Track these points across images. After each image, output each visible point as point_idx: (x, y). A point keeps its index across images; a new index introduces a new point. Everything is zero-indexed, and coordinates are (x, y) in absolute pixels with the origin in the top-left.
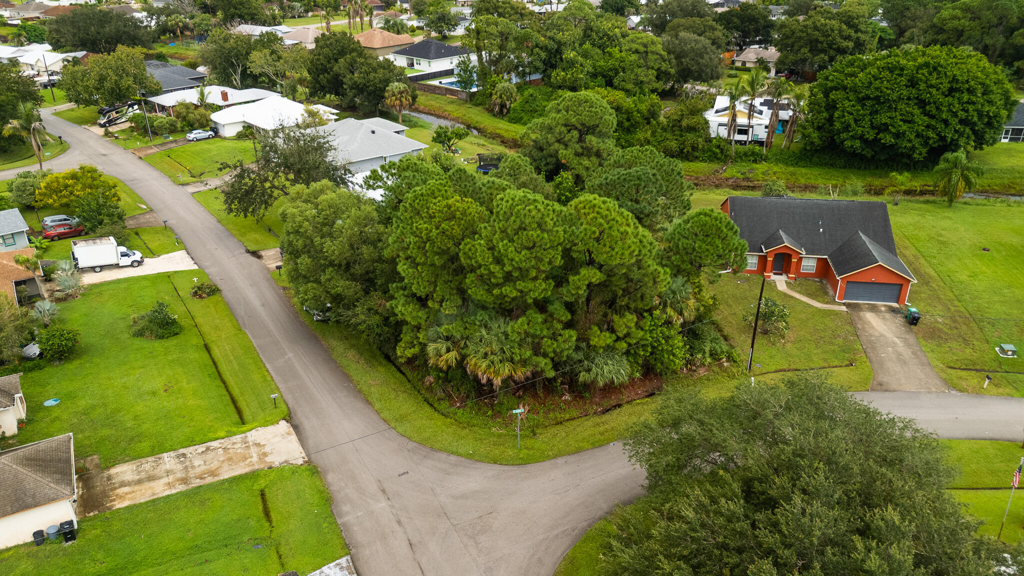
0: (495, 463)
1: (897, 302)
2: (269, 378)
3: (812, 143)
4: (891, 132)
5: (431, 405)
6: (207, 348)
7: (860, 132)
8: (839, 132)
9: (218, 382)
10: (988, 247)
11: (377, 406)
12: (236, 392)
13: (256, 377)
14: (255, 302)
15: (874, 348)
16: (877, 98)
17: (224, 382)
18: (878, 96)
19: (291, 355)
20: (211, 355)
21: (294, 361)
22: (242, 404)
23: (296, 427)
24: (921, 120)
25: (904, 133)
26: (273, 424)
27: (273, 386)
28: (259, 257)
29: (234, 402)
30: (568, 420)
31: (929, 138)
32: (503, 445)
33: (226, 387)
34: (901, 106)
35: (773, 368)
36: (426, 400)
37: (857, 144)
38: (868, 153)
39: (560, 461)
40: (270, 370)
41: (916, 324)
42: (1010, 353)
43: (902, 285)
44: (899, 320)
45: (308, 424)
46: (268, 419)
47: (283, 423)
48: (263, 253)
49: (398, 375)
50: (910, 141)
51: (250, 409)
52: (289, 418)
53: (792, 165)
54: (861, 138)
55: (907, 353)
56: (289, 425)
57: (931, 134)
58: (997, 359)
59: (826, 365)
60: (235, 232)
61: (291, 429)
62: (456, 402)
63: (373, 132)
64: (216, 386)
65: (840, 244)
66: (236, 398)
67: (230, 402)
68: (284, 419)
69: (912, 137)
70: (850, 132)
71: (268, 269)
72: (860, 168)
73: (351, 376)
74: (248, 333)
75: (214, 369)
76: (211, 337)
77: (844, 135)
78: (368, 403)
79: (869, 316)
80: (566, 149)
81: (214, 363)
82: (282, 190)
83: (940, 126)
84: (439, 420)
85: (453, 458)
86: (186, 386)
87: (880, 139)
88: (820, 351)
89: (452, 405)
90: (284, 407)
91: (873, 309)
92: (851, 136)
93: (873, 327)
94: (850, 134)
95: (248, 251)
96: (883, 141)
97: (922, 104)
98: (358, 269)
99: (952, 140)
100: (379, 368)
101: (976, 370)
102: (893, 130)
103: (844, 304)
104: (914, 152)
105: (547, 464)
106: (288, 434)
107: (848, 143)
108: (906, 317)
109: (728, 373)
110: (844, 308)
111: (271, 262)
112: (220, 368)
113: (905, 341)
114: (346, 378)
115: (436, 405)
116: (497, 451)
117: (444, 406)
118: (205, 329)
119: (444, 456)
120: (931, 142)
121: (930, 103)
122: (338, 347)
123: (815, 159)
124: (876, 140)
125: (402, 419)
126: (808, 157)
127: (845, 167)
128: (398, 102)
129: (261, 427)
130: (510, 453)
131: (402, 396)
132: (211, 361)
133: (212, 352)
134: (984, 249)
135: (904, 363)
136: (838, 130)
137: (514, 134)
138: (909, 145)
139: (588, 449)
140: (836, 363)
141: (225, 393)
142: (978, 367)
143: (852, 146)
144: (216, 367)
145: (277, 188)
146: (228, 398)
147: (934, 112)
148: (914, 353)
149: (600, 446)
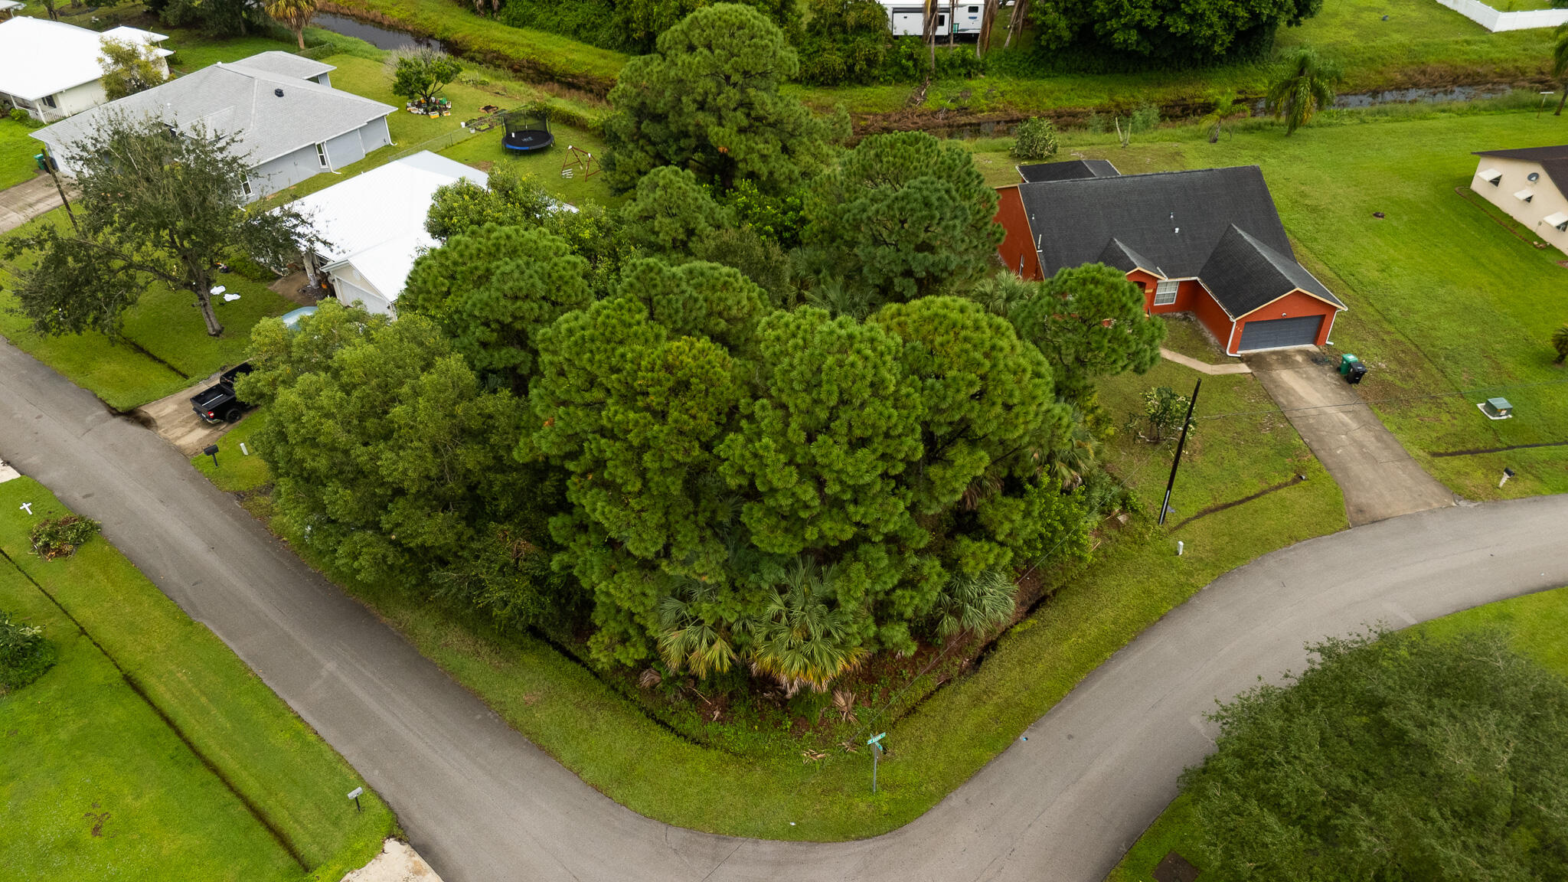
0: (847, 838)
1: (1315, 342)
2: (312, 738)
3: (1059, 38)
4: (1184, 13)
5: (664, 724)
6: (133, 684)
7: (1138, 18)
8: (1103, 18)
9: (201, 773)
10: (1381, 210)
11: (567, 756)
12: (252, 788)
13: (280, 739)
14: (195, 545)
15: (1320, 440)
17: (215, 770)
19: (330, 666)
20: (151, 703)
21: (344, 679)
22: (280, 817)
23: (424, 850)
25: (1202, 15)
26: (373, 856)
27: (329, 756)
28: (147, 423)
29: (260, 816)
30: (922, 700)
31: (1236, 18)
32: (841, 789)
33: (224, 780)
35: (1192, 511)
36: (651, 715)
37: (1134, 36)
38: (1146, 49)
39: (956, 800)
40: (303, 714)
41: (1357, 382)
42: (1504, 412)
43: (1323, 317)
44: (1331, 377)
45: (446, 835)
46: (358, 846)
47: (392, 846)
48: (151, 411)
49: (570, 666)
50: (1210, 26)
51: (303, 826)
52: (399, 831)
53: (1026, 75)
54: (1140, 27)
55: (1368, 439)
56: (406, 847)
57: (1241, 12)
58: (1488, 426)
59: (1265, 486)
61: (417, 858)
62: (711, 710)
63: (279, 93)
64: (202, 785)
65: (1210, 251)
66: (260, 804)
67: (250, 819)
68: (391, 836)
69: (1215, 18)
70: (1121, 17)
71: (179, 450)
72: (1126, 72)
73: (479, 694)
74: (211, 627)
75: (175, 738)
76: (132, 654)
77: (1113, 23)
78: (545, 751)
79: (1286, 377)
80: (720, 124)
81: (169, 722)
82: (152, 269)
84: (701, 761)
85: (767, 847)
86: (138, 804)
87: (1168, 26)
88: (1246, 461)
89: (707, 719)
90: (378, 808)
91: (1285, 360)
92: (1125, 24)
93: (1301, 398)
94: (1123, 21)
95: (114, 412)
96: (1172, 30)
99: (1269, 17)
100: (526, 658)
101: (1469, 452)
102: (1188, 10)
103: (1241, 359)
104: (1214, 41)
105: (937, 815)
106: (417, 872)
107: (1119, 37)
108: (1339, 370)
109: (1132, 536)
110: (1244, 368)
111: (179, 432)
112: (187, 731)
113: (1355, 415)
114: (472, 699)
115: (673, 723)
116: (837, 809)
117: (691, 723)
118: (107, 634)
119: (748, 847)
120: (1239, 23)
122: (424, 627)
123: (1060, 63)
124: (1162, 28)
125: (625, 776)
126: (1048, 62)
127: (1105, 72)
128: (293, 9)
129: (351, 871)
130: (862, 806)
131: (603, 718)
132: (157, 718)
133: (150, 693)
134: (1376, 215)
135: (1374, 461)
136: (1102, 14)
137: (529, 50)
138: (1209, 32)
139: (990, 761)
140: (1278, 481)
141: (229, 796)
142: (1470, 446)
143: (1125, 41)
144: (179, 733)
145: (141, 267)
146: (242, 808)
148: (1378, 439)
149: (1007, 748)
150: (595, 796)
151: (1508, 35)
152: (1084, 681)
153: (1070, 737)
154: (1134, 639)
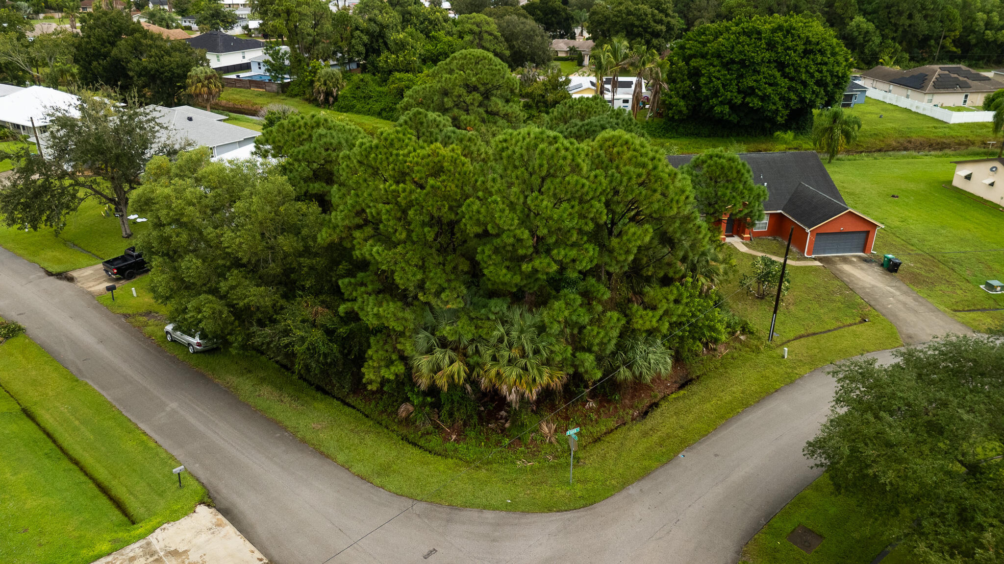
0: (550, 511)
1: (864, 251)
2: (153, 445)
3: (680, 112)
4: (758, 95)
5: (415, 444)
6: (28, 414)
7: (729, 97)
8: (707, 98)
9: (66, 464)
10: (896, 194)
11: (341, 458)
12: (102, 474)
13: (129, 445)
14: (88, 339)
15: (875, 300)
16: (742, 62)
17: (76, 463)
18: (742, 60)
19: (174, 405)
20: (38, 424)
21: (182, 412)
22: (120, 492)
23: (228, 513)
24: (784, 82)
25: (769, 96)
26: (186, 514)
27: (164, 455)
28: (71, 279)
29: (104, 490)
30: (605, 434)
31: (790, 100)
32: (546, 482)
33: (83, 470)
34: (764, 69)
35: (792, 335)
36: (405, 439)
37: (727, 109)
38: (734, 118)
39: (633, 490)
40: (148, 431)
41: (896, 271)
42: (999, 289)
43: (868, 232)
44: (877, 269)
45: (244, 504)
46: (175, 507)
47: (202, 510)
48: (75, 274)
49: (348, 410)
50: (774, 104)
51: (136, 497)
52: (209, 500)
53: (661, 136)
54: (730, 103)
55: (909, 301)
56: (213, 510)
57: (793, 96)
58: (990, 297)
59: (840, 324)
60: (21, 252)
61: (220, 516)
62: (449, 434)
63: (190, 119)
64: (64, 470)
65: (788, 197)
66: (106, 483)
67: (97, 491)
68: (202, 502)
69: (777, 99)
70: (718, 97)
71: (90, 293)
72: (723, 137)
73: (280, 422)
74: (90, 383)
75: (51, 445)
76: (31, 397)
77: (714, 101)
78: (324, 455)
79: (847, 268)
81: (49, 435)
82: (90, 187)
83: (799, 87)
84: (440, 465)
85: (489, 515)
86: (14, 478)
87: (748, 103)
88: (826, 310)
89: (446, 440)
90: (195, 485)
91: (845, 260)
92: (721, 102)
93: (859, 279)
94: (720, 99)
95: (50, 274)
96: (751, 105)
97: (781, 66)
98: (274, 268)
99: (811, 100)
100: (315, 404)
101: (978, 310)
102: (760, 93)
103: (815, 259)
104: (777, 115)
105: (618, 498)
106: (218, 525)
107: (718, 109)
108: (882, 265)
109: (750, 348)
110: (817, 263)
111: (91, 284)
112: (60, 441)
113: (898, 288)
114: (274, 426)
115: (422, 442)
116: (543, 494)
117: (435, 441)
118: (16, 386)
119: (474, 514)
120: (792, 104)
121: (788, 65)
122: (245, 385)
123: (681, 129)
124: (744, 104)
125: (385, 470)
126: (673, 128)
127: (709, 136)
128: (206, 89)
129: (168, 522)
130: (562, 492)
131: (369, 439)
132: (41, 433)
133: (39, 419)
134: (893, 196)
135: (916, 312)
136: (707, 96)
138: (774, 107)
139: (657, 469)
140: (849, 321)
141: (84, 478)
142: (979, 307)
143: (722, 112)
144: (54, 441)
145: (83, 185)
146: (92, 485)
147: (793, 74)
148: (915, 300)
149: (669, 461)
150: (359, 482)
151: (960, 125)
152: (724, 425)
153: (716, 455)
154: (758, 402)
